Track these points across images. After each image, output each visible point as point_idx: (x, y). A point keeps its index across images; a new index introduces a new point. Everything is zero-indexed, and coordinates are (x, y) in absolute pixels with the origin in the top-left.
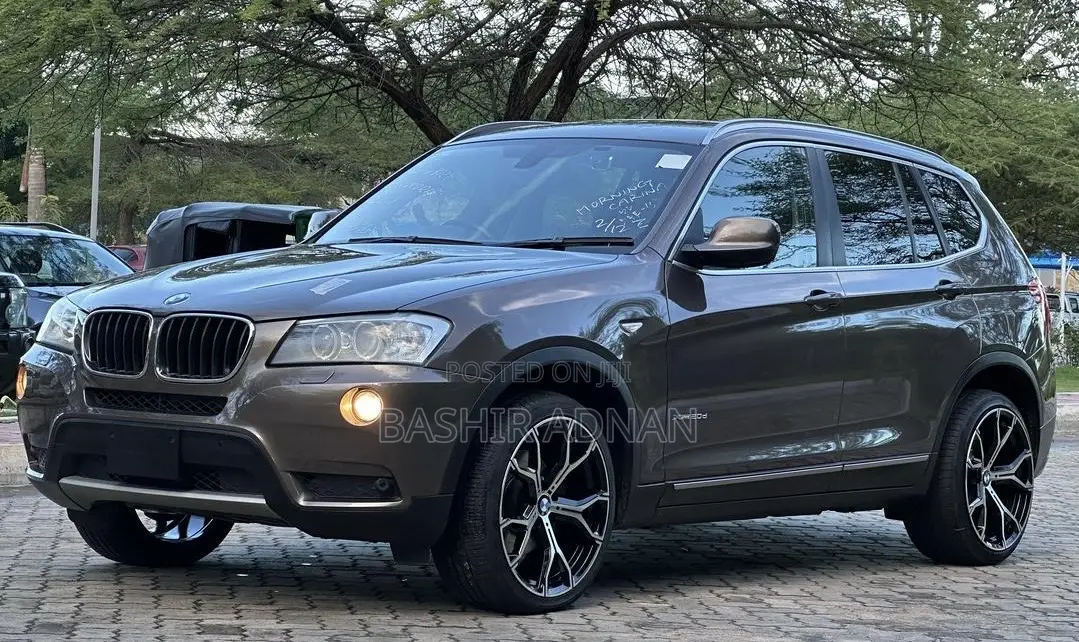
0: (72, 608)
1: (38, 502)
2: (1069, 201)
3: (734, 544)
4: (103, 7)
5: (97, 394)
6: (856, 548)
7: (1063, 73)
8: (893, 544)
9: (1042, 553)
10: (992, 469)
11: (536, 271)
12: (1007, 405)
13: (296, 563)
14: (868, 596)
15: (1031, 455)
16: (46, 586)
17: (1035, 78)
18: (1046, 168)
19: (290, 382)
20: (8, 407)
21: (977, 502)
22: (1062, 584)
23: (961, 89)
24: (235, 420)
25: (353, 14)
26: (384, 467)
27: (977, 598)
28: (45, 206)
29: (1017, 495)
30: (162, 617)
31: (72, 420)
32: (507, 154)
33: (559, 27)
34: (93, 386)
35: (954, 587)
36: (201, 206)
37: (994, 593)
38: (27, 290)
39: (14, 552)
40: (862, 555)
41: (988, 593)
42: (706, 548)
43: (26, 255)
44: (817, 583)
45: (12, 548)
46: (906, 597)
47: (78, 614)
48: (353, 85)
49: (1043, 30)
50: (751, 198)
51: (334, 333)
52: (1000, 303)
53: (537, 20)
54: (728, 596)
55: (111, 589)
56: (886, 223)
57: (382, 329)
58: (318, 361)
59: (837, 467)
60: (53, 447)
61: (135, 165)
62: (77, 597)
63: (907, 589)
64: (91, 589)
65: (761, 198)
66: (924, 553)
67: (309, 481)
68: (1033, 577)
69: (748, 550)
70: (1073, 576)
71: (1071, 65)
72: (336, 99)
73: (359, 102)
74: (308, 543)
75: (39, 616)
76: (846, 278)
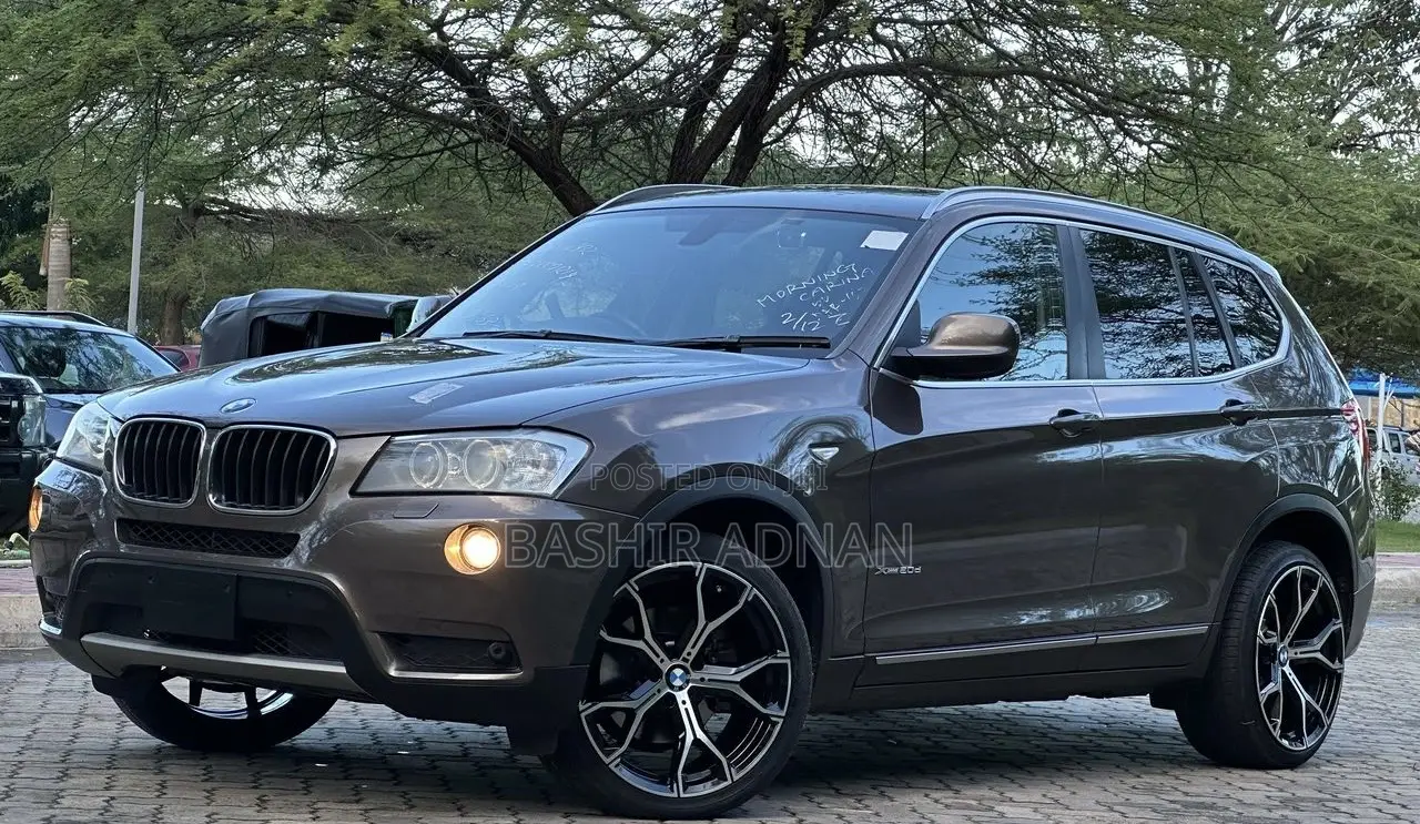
0: (100, 802)
1: (56, 670)
2: (1392, 305)
3: (956, 737)
4: (150, 33)
5: (133, 527)
6: (1113, 744)
7: (1384, 142)
8: (1162, 739)
9: (1354, 754)
10: (1290, 645)
11: (702, 378)
12: (1311, 562)
13: (389, 751)
14: (1132, 805)
15: (1341, 625)
16: (66, 775)
17: (1347, 149)
18: (1362, 263)
19: (381, 517)
20: (19, 548)
21: (1270, 688)
22: (1380, 794)
23: (1255, 159)
24: (310, 565)
25: (472, 49)
26: (502, 629)
27: (1270, 810)
28: (71, 292)
29: (1322, 678)
30: (215, 817)
31: (99, 560)
32: (669, 227)
33: (737, 70)
34: (126, 517)
35: (1241, 795)
36: (272, 294)
37: (1293, 803)
38: (44, 398)
39: (25, 731)
40: (1122, 754)
41: (1284, 803)
42: (919, 740)
43: (45, 353)
44: (1063, 787)
45: (22, 726)
46: (1178, 807)
47: (107, 811)
48: (471, 140)
49: (1359, 87)
50: (994, 287)
51: (439, 454)
52: (1307, 430)
53: (710, 59)
54: (949, 801)
55: (152, 780)
56: (1166, 324)
57: (500, 450)
58: (418, 489)
59: (1089, 639)
60: (75, 595)
61: (187, 243)
62: (106, 789)
63: (1179, 797)
64: (125, 779)
65: (1006, 288)
66: (1201, 752)
67: (401, 644)
68: (1342, 784)
69: (974, 745)
70: (1394, 783)
71: (1395, 132)
72: (449, 158)
73: (478, 163)
74: (405, 726)
75: (57, 811)
76: (1106, 395)
